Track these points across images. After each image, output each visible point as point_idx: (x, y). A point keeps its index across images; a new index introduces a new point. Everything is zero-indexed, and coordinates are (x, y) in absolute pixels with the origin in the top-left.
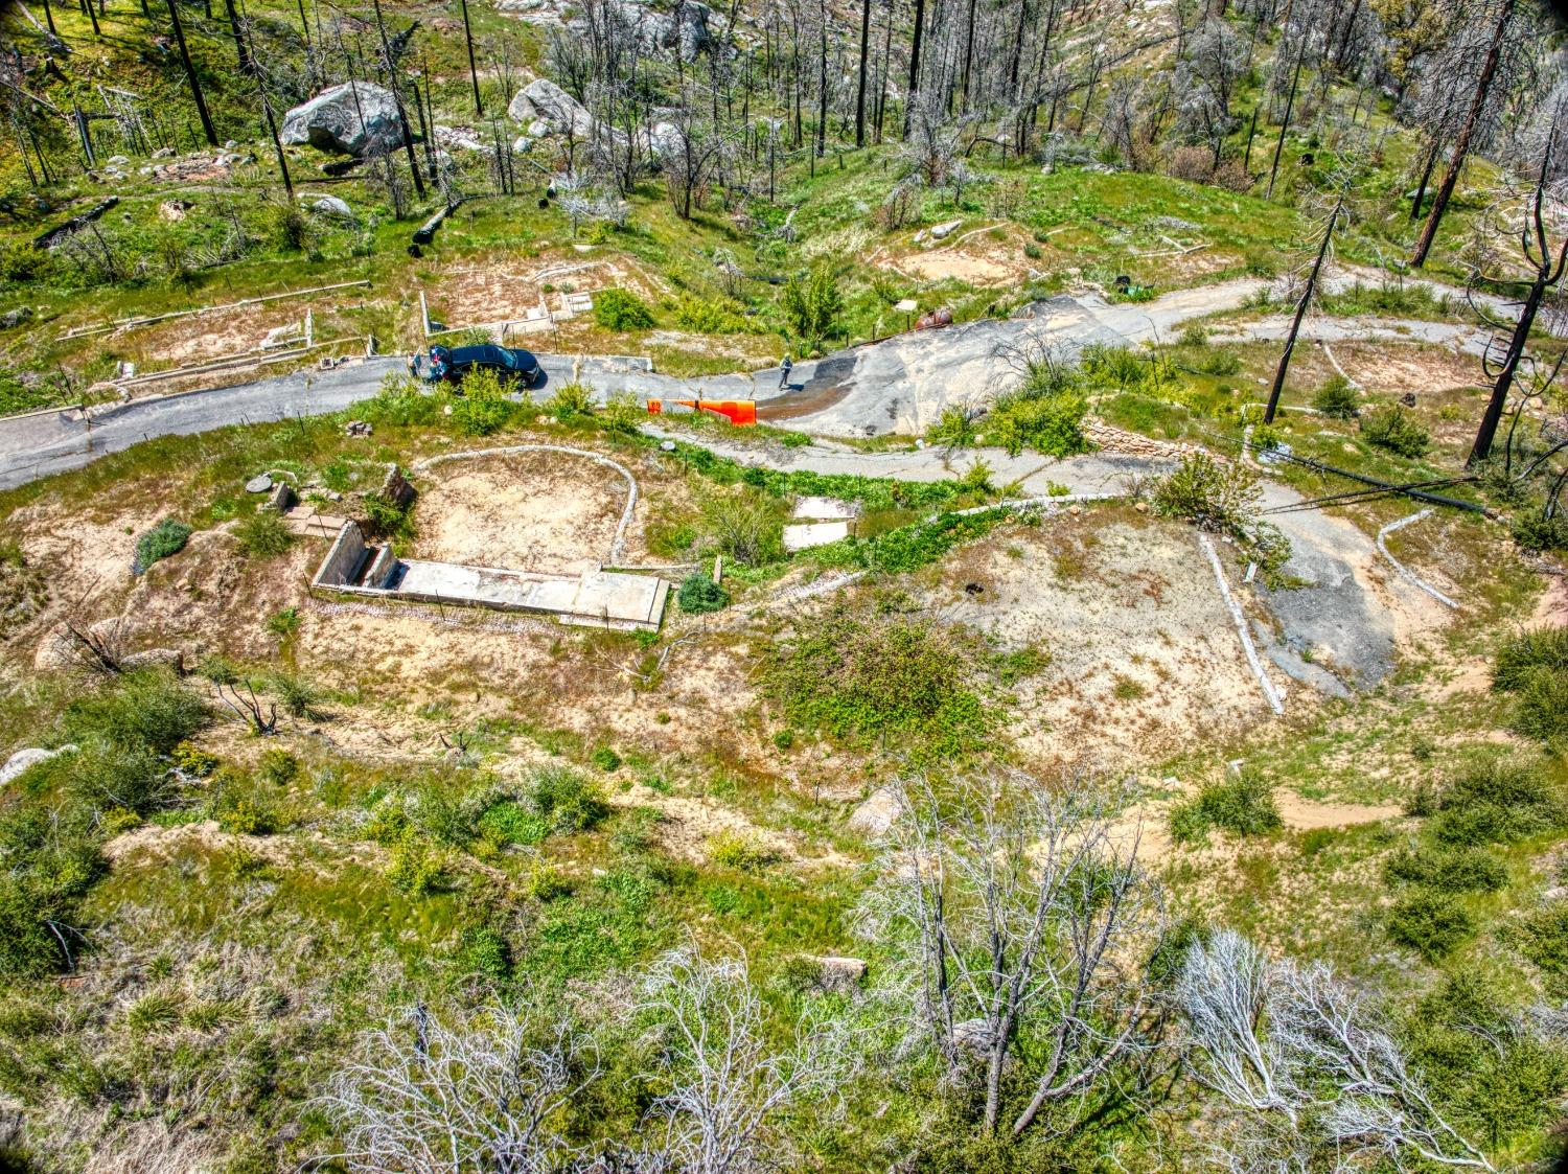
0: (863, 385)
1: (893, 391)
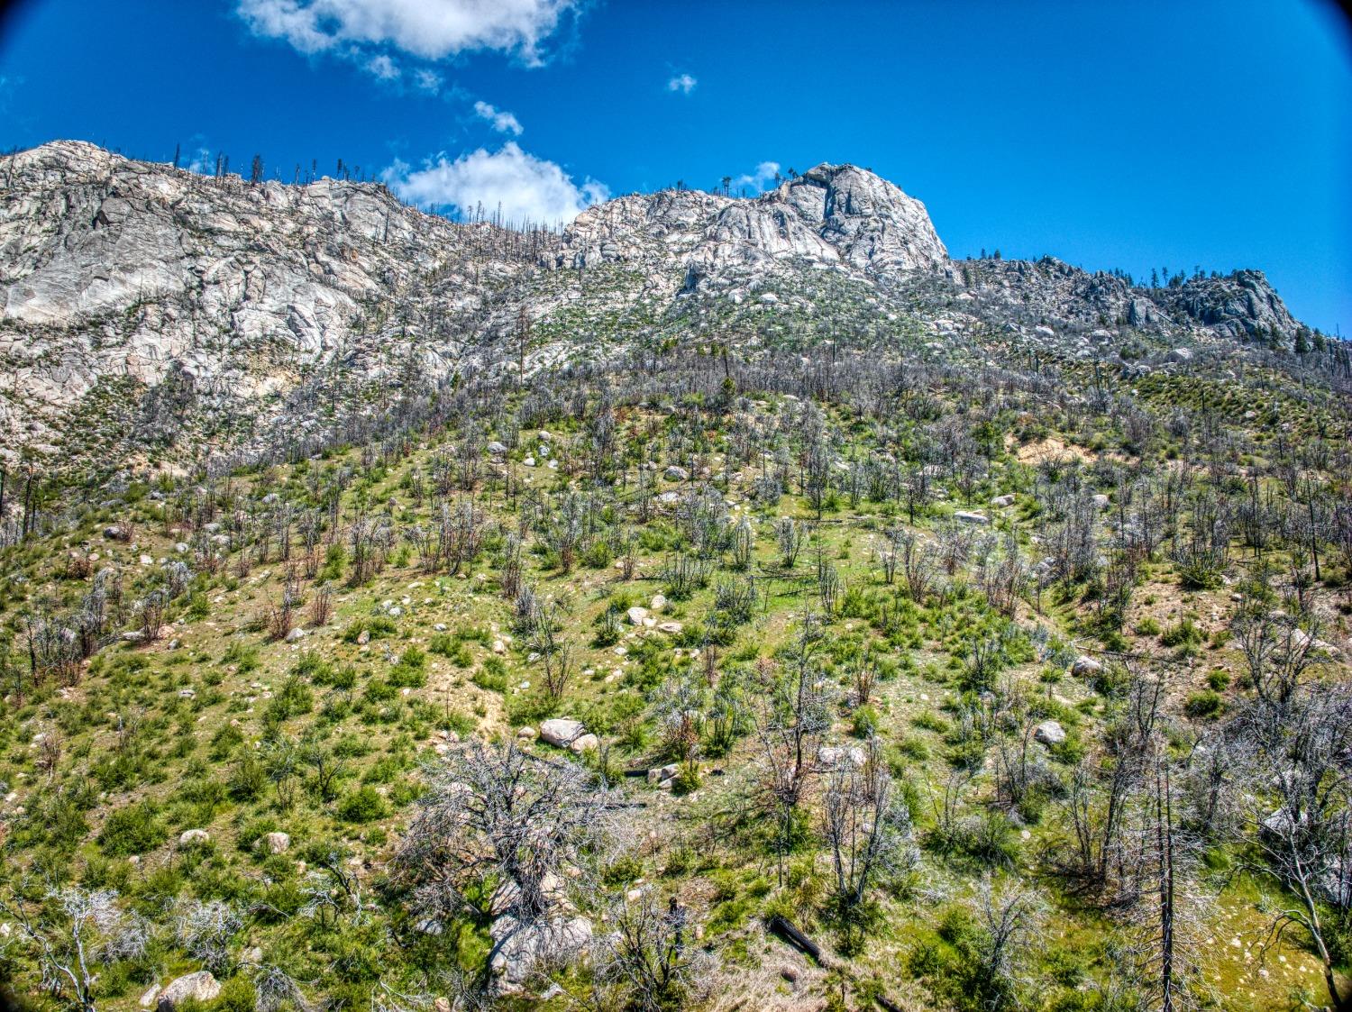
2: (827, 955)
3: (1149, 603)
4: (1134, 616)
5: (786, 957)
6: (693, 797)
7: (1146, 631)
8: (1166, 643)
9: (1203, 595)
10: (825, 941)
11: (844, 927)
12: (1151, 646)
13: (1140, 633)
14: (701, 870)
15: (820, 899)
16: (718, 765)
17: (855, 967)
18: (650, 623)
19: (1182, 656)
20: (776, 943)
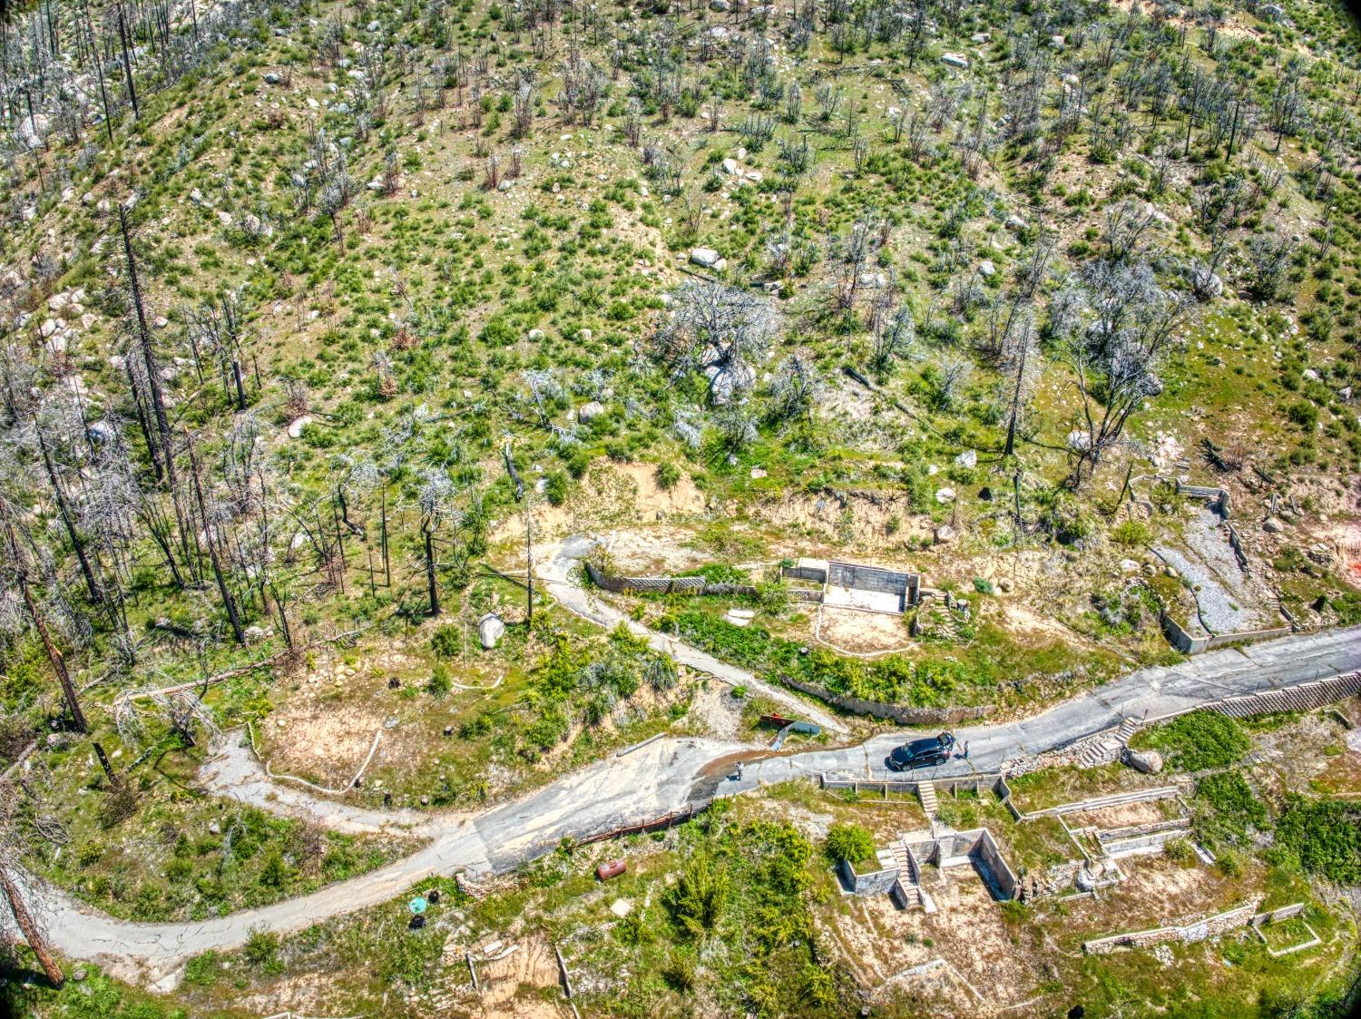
0: (688, 777)
1: (670, 773)
2: (872, 385)
3: (1065, 170)
4: (1054, 180)
5: (853, 385)
6: (791, 300)
7: (1058, 193)
8: (1068, 203)
9: (1100, 169)
10: (870, 378)
11: (878, 373)
12: (1056, 204)
13: (1054, 194)
14: (804, 342)
15: (867, 359)
16: (803, 282)
17: (884, 390)
18: (740, 172)
19: (1075, 214)
20: (848, 379)
